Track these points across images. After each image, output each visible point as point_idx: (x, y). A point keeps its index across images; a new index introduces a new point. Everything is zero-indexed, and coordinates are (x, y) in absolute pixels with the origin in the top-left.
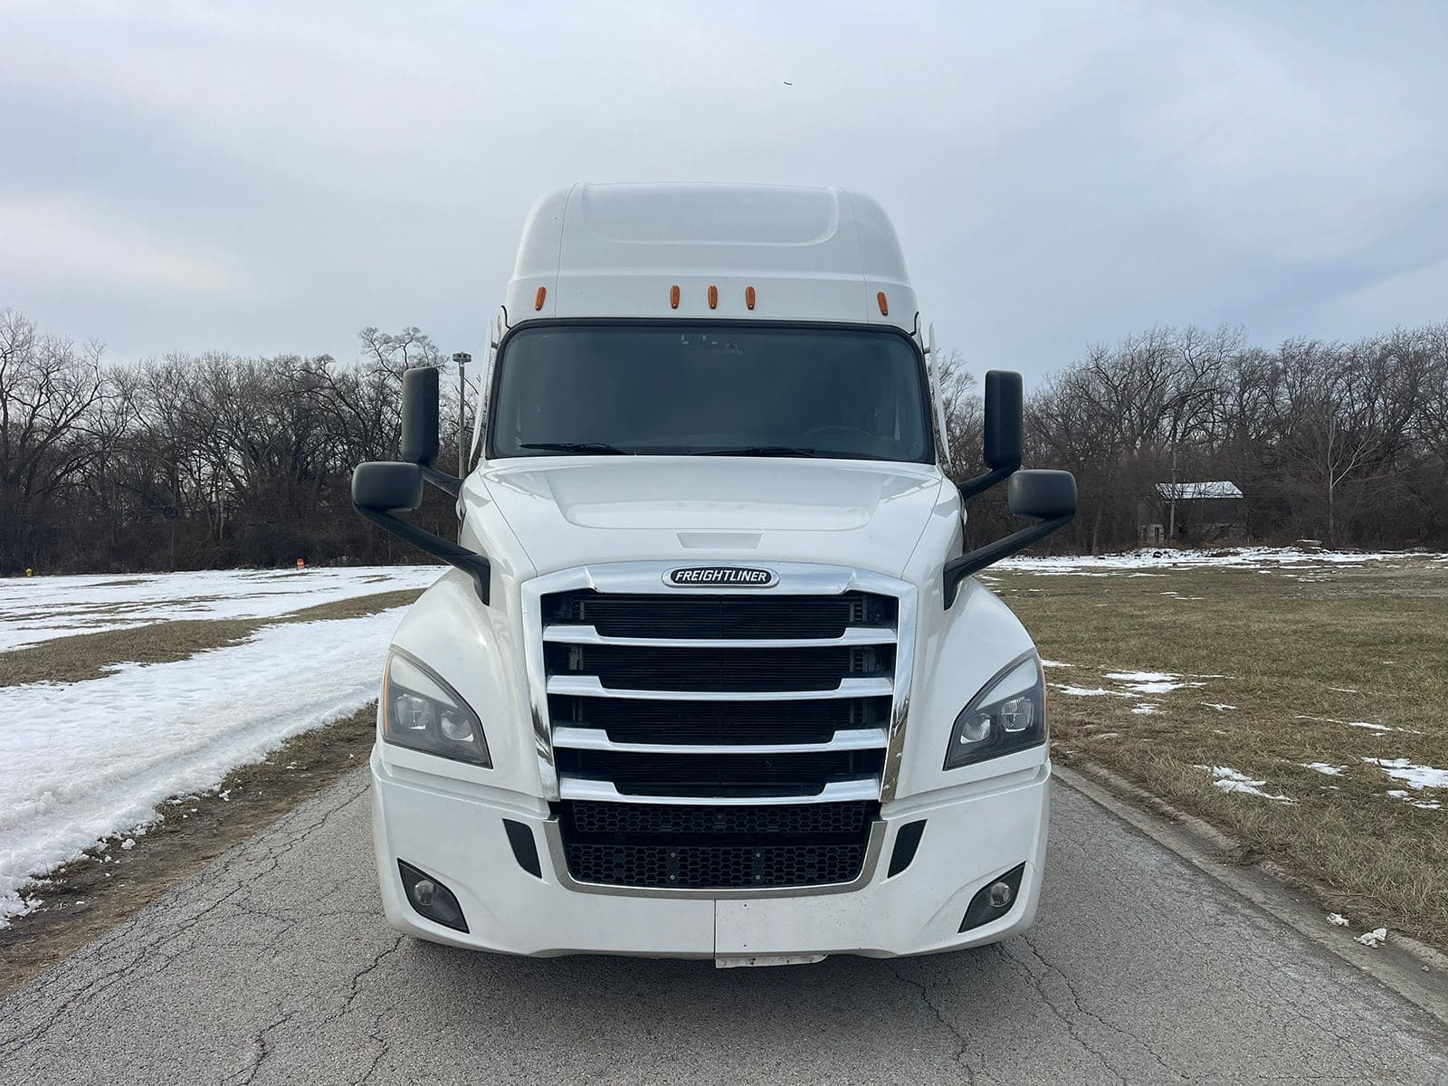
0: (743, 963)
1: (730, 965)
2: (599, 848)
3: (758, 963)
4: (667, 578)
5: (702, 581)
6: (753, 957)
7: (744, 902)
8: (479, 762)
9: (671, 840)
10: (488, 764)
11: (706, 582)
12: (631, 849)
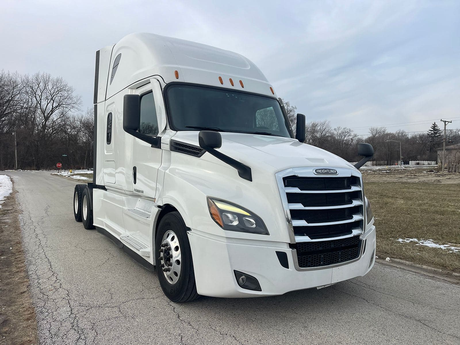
0: (323, 287)
1: (320, 288)
2: (304, 257)
3: (326, 286)
4: (314, 171)
5: (323, 173)
6: (324, 286)
7: (338, 267)
8: (265, 233)
9: (321, 252)
10: (267, 234)
11: (324, 173)
12: (312, 256)
